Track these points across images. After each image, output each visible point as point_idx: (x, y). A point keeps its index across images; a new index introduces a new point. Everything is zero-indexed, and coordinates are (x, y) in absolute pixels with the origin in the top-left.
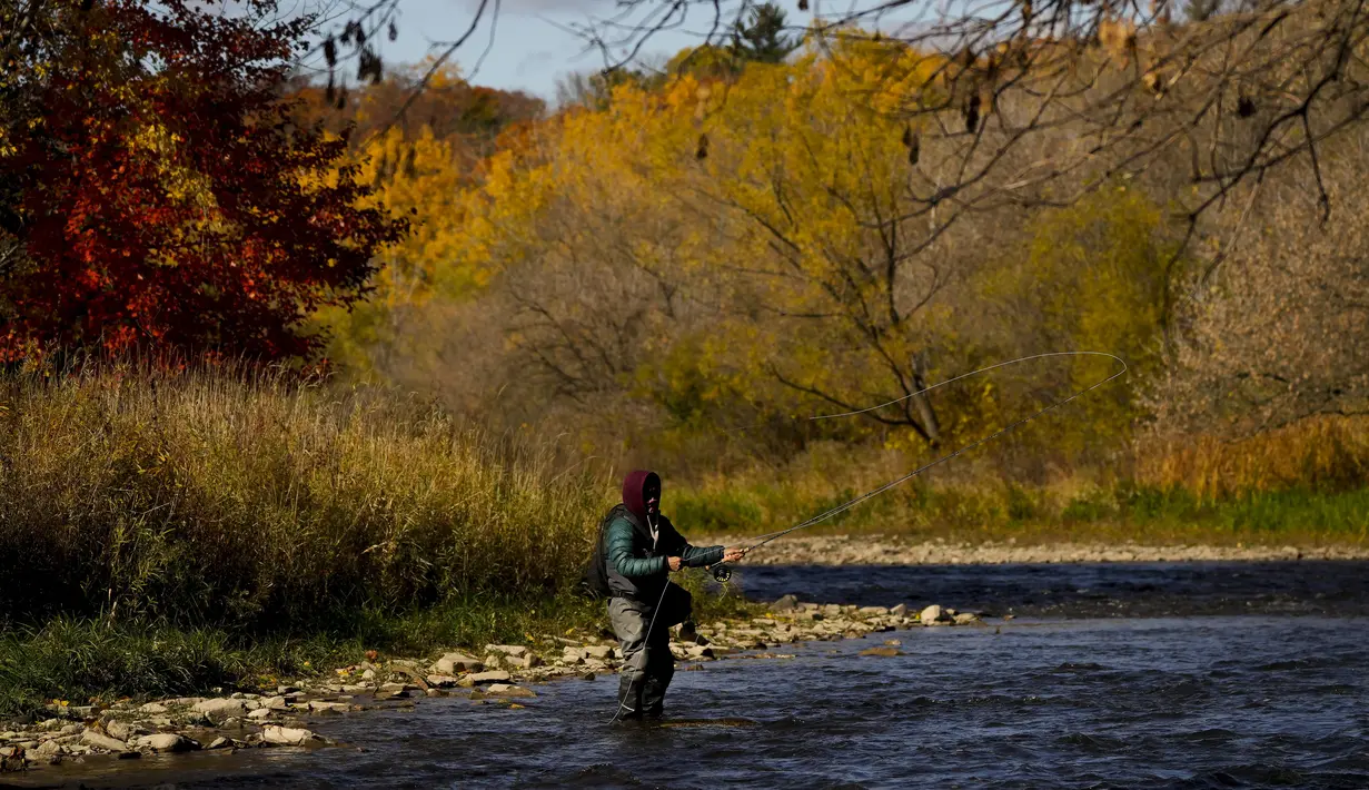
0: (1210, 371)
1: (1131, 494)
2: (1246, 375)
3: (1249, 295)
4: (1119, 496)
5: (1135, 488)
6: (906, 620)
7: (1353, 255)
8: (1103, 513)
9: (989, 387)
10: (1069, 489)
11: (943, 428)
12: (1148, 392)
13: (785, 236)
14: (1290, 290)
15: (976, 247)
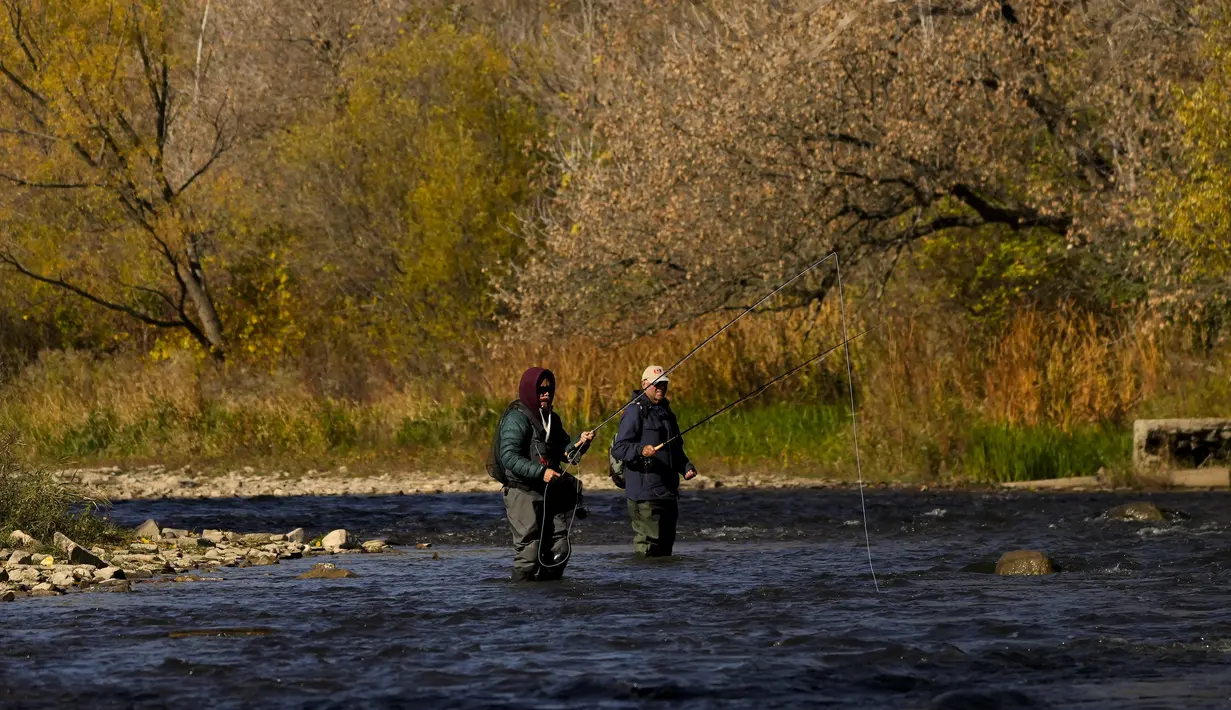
0: (586, 257)
1: (482, 412)
2: (632, 262)
3: (638, 160)
4: (465, 414)
5: (488, 406)
6: (307, 547)
7: (766, 111)
8: (446, 437)
9: (284, 279)
10: (403, 407)
11: (228, 331)
12: (511, 284)
13: (28, 84)
14: (689, 155)
15: (263, 99)
